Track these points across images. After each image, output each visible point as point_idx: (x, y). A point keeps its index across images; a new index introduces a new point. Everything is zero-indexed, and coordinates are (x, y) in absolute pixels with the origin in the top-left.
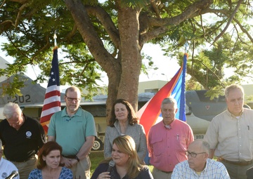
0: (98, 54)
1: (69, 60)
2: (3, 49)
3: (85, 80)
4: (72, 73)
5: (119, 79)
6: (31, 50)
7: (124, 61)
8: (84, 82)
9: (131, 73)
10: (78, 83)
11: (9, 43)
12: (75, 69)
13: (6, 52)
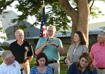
0: (66, 9)
1: (52, 12)
2: (16, 8)
3: (61, 23)
4: (54, 19)
5: (78, 21)
6: (31, 7)
7: (80, 12)
8: (60, 24)
9: (84, 18)
10: (57, 25)
11: (19, 4)
12: (55, 17)
13: (17, 9)
